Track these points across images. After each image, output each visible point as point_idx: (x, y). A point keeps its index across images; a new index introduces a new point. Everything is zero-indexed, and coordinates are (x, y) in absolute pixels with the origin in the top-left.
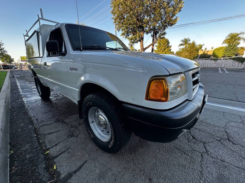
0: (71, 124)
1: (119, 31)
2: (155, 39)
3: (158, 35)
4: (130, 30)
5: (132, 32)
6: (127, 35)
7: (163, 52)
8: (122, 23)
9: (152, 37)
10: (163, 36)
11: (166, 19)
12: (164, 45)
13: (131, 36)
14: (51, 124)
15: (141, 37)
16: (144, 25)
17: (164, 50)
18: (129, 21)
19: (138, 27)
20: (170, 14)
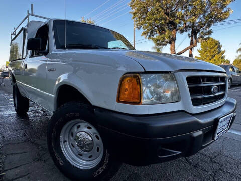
0: (43, 146)
1: (139, 29)
2: (194, 41)
3: (198, 34)
4: (156, 28)
5: (159, 30)
6: (151, 34)
7: (210, 60)
8: (144, 18)
9: (189, 37)
10: (207, 36)
11: (211, 12)
12: (213, 50)
13: (156, 36)
14: (19, 143)
15: (171, 37)
16: (177, 21)
17: (213, 58)
18: (154, 16)
19: (168, 24)
20: (218, 5)
